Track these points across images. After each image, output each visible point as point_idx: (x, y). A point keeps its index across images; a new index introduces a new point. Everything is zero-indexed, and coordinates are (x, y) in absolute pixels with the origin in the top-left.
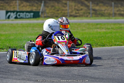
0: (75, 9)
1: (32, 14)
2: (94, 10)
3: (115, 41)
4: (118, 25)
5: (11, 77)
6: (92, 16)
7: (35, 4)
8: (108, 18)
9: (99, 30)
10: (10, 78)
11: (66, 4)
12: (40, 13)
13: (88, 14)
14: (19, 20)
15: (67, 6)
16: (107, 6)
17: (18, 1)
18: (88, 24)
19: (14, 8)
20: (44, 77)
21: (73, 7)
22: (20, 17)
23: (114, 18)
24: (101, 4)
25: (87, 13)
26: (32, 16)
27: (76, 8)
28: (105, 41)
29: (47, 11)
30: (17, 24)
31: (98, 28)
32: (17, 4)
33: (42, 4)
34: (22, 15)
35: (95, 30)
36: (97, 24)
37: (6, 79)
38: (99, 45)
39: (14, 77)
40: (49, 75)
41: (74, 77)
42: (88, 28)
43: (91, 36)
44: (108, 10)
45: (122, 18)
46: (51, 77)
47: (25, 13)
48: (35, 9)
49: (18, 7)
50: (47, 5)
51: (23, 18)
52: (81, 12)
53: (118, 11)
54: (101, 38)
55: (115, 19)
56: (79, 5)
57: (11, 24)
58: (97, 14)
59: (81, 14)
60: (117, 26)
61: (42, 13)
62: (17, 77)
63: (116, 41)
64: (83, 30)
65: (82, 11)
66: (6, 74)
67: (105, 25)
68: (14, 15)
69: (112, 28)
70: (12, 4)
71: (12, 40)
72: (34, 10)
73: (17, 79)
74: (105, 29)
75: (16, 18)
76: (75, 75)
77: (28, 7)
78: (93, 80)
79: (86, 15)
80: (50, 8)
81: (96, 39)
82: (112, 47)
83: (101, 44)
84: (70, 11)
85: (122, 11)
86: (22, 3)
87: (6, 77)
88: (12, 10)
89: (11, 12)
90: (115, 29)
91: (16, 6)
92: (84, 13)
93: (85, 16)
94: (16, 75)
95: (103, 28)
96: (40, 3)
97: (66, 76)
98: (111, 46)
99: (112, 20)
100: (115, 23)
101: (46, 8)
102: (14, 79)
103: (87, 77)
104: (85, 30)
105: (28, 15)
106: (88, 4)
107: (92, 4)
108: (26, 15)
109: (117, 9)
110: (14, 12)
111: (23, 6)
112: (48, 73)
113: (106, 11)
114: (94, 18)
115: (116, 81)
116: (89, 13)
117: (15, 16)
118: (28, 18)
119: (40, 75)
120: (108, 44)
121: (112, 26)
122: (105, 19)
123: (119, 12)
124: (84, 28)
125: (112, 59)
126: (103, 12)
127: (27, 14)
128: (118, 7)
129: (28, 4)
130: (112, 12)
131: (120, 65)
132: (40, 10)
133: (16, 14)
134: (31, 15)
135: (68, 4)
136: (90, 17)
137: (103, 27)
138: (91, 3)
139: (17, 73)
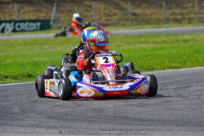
0: (105, 14)
1: (39, 24)
2: (134, 14)
3: (169, 62)
4: (174, 37)
5: (11, 123)
6: (132, 24)
7: (43, 9)
8: (157, 26)
9: (144, 46)
10: (9, 125)
11: (91, 7)
12: (51, 23)
13: (125, 21)
14: (18, 33)
15: (91, 11)
16: (154, 8)
17: (16, 5)
18: (126, 36)
19: (10, 15)
20: (61, 121)
21: (102, 10)
22: (20, 29)
23: (166, 26)
24: (145, 5)
25: (123, 20)
26: (39, 28)
27: (107, 12)
28: (154, 61)
29: (62, 19)
30: (16, 40)
31: (141, 43)
32: (15, 9)
33: (54, 9)
34: (23, 26)
35: (138, 46)
36: (140, 36)
37: (3, 126)
38: (145, 69)
39: (15, 122)
40: (70, 117)
41: (109, 119)
42: (126, 43)
43: (132, 55)
44: (156, 14)
45: (178, 25)
46: (72, 120)
47: (27, 23)
48: (44, 17)
49: (16, 14)
50: (62, 9)
51: (25, 31)
52: (114, 19)
53: (171, 15)
54: (147, 57)
55: (168, 27)
56: (111, 8)
57: (8, 41)
58: (139, 20)
59: (115, 21)
60: (171, 38)
61: (54, 21)
62: (19, 123)
63: (172, 62)
64: (119, 46)
65: (116, 17)
66: (3, 119)
67: (152, 37)
68: (11, 27)
69: (164, 42)
70: (7, 10)
71: (10, 65)
72: (41, 18)
73: (19, 126)
74: (153, 44)
75: (14, 31)
76: (110, 116)
77: (32, 13)
78: (138, 122)
79: (122, 23)
80: (66, 13)
81: (140, 60)
82: (166, 71)
83: (149, 67)
84: (97, 17)
85: (178, 14)
86: (23, 8)
87: (3, 123)
88: (8, 19)
89: (6, 22)
90: (168, 43)
91: (14, 12)
92: (119, 20)
93: (120, 25)
94: (18, 119)
95: (149, 42)
96: (50, 7)
97: (95, 118)
98: (164, 69)
99: (164, 29)
100: (168, 34)
101: (60, 14)
102: (16, 126)
103: (128, 118)
104: (122, 46)
105: (32, 26)
106: (125, 6)
107: (131, 6)
108: (29, 25)
109: (171, 11)
110: (10, 22)
111: (24, 13)
112: (67, 114)
113: (153, 16)
114: (135, 27)
115: (174, 124)
116: (127, 20)
117: (13, 28)
118: (33, 31)
119: (55, 118)
120: (159, 67)
121: (164, 38)
122: (153, 27)
123: (173, 17)
124: (120, 44)
125: (165, 89)
126: (149, 16)
127: (31, 24)
128: (171, 8)
129: (32, 9)
130: (162, 17)
131: (179, 99)
132: (50, 17)
133: (15, 25)
134: (37, 26)
135: (93, 6)
136: (129, 26)
137: (149, 40)
138: (129, 3)
139: (19, 117)
